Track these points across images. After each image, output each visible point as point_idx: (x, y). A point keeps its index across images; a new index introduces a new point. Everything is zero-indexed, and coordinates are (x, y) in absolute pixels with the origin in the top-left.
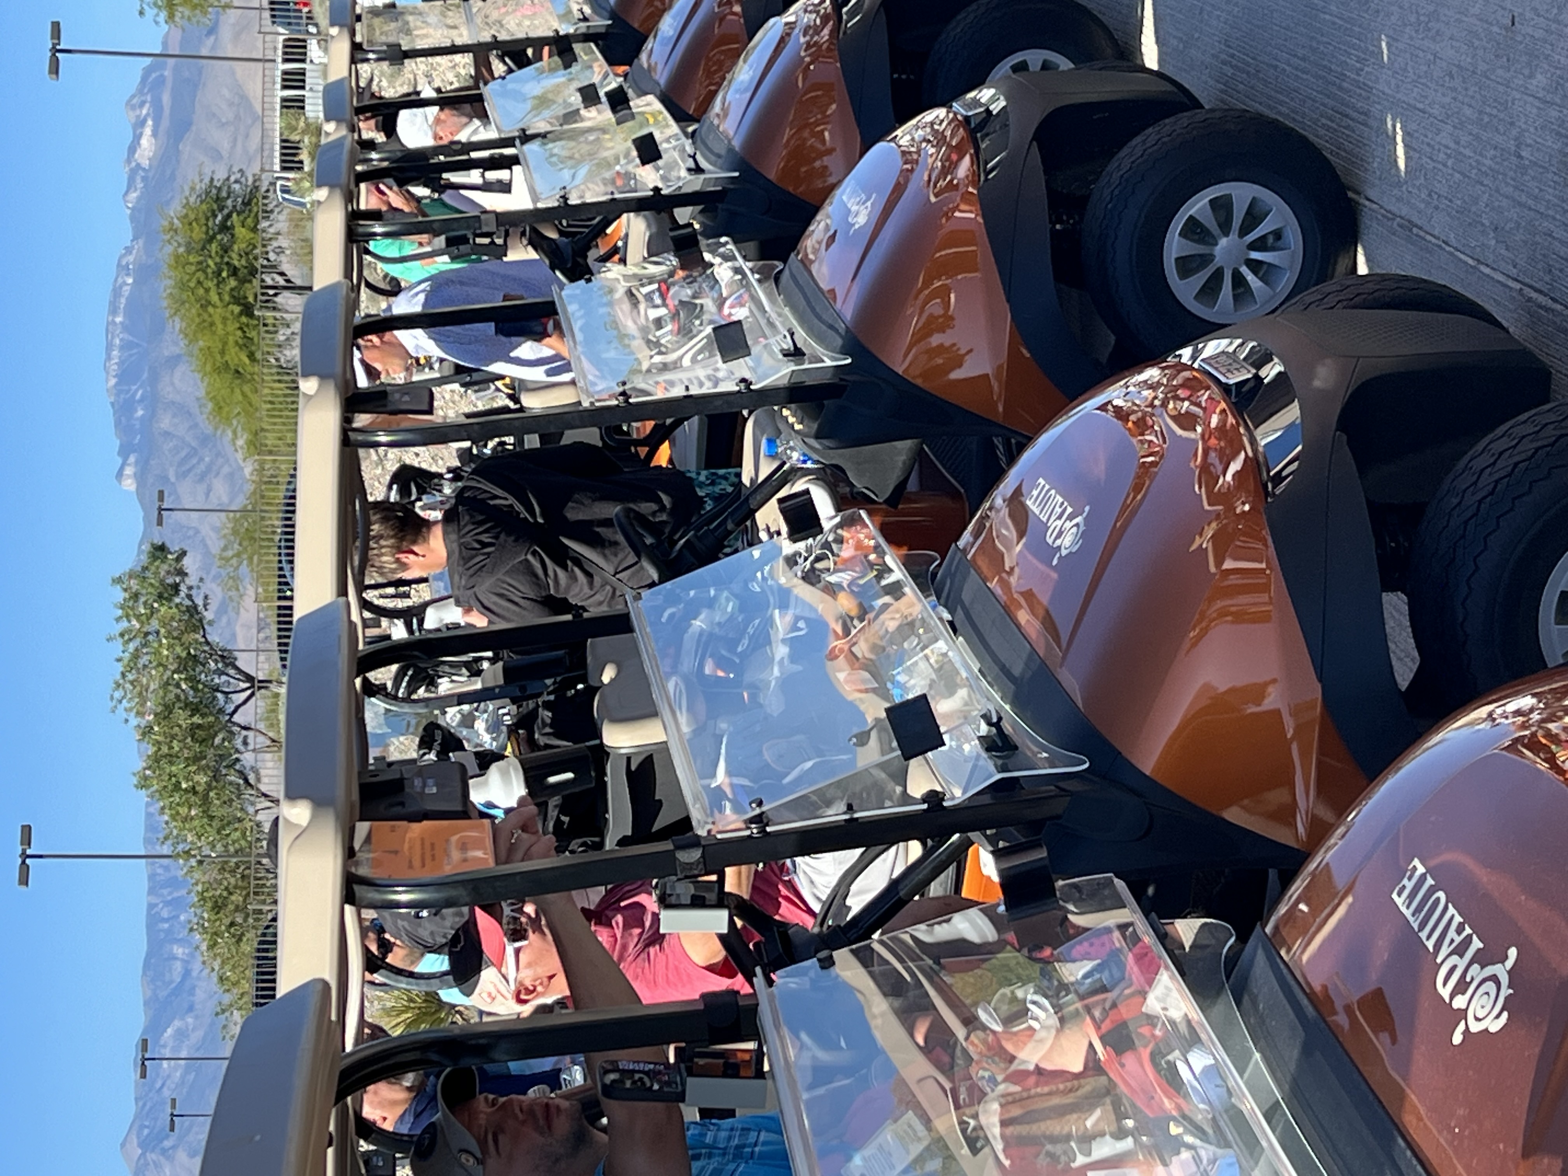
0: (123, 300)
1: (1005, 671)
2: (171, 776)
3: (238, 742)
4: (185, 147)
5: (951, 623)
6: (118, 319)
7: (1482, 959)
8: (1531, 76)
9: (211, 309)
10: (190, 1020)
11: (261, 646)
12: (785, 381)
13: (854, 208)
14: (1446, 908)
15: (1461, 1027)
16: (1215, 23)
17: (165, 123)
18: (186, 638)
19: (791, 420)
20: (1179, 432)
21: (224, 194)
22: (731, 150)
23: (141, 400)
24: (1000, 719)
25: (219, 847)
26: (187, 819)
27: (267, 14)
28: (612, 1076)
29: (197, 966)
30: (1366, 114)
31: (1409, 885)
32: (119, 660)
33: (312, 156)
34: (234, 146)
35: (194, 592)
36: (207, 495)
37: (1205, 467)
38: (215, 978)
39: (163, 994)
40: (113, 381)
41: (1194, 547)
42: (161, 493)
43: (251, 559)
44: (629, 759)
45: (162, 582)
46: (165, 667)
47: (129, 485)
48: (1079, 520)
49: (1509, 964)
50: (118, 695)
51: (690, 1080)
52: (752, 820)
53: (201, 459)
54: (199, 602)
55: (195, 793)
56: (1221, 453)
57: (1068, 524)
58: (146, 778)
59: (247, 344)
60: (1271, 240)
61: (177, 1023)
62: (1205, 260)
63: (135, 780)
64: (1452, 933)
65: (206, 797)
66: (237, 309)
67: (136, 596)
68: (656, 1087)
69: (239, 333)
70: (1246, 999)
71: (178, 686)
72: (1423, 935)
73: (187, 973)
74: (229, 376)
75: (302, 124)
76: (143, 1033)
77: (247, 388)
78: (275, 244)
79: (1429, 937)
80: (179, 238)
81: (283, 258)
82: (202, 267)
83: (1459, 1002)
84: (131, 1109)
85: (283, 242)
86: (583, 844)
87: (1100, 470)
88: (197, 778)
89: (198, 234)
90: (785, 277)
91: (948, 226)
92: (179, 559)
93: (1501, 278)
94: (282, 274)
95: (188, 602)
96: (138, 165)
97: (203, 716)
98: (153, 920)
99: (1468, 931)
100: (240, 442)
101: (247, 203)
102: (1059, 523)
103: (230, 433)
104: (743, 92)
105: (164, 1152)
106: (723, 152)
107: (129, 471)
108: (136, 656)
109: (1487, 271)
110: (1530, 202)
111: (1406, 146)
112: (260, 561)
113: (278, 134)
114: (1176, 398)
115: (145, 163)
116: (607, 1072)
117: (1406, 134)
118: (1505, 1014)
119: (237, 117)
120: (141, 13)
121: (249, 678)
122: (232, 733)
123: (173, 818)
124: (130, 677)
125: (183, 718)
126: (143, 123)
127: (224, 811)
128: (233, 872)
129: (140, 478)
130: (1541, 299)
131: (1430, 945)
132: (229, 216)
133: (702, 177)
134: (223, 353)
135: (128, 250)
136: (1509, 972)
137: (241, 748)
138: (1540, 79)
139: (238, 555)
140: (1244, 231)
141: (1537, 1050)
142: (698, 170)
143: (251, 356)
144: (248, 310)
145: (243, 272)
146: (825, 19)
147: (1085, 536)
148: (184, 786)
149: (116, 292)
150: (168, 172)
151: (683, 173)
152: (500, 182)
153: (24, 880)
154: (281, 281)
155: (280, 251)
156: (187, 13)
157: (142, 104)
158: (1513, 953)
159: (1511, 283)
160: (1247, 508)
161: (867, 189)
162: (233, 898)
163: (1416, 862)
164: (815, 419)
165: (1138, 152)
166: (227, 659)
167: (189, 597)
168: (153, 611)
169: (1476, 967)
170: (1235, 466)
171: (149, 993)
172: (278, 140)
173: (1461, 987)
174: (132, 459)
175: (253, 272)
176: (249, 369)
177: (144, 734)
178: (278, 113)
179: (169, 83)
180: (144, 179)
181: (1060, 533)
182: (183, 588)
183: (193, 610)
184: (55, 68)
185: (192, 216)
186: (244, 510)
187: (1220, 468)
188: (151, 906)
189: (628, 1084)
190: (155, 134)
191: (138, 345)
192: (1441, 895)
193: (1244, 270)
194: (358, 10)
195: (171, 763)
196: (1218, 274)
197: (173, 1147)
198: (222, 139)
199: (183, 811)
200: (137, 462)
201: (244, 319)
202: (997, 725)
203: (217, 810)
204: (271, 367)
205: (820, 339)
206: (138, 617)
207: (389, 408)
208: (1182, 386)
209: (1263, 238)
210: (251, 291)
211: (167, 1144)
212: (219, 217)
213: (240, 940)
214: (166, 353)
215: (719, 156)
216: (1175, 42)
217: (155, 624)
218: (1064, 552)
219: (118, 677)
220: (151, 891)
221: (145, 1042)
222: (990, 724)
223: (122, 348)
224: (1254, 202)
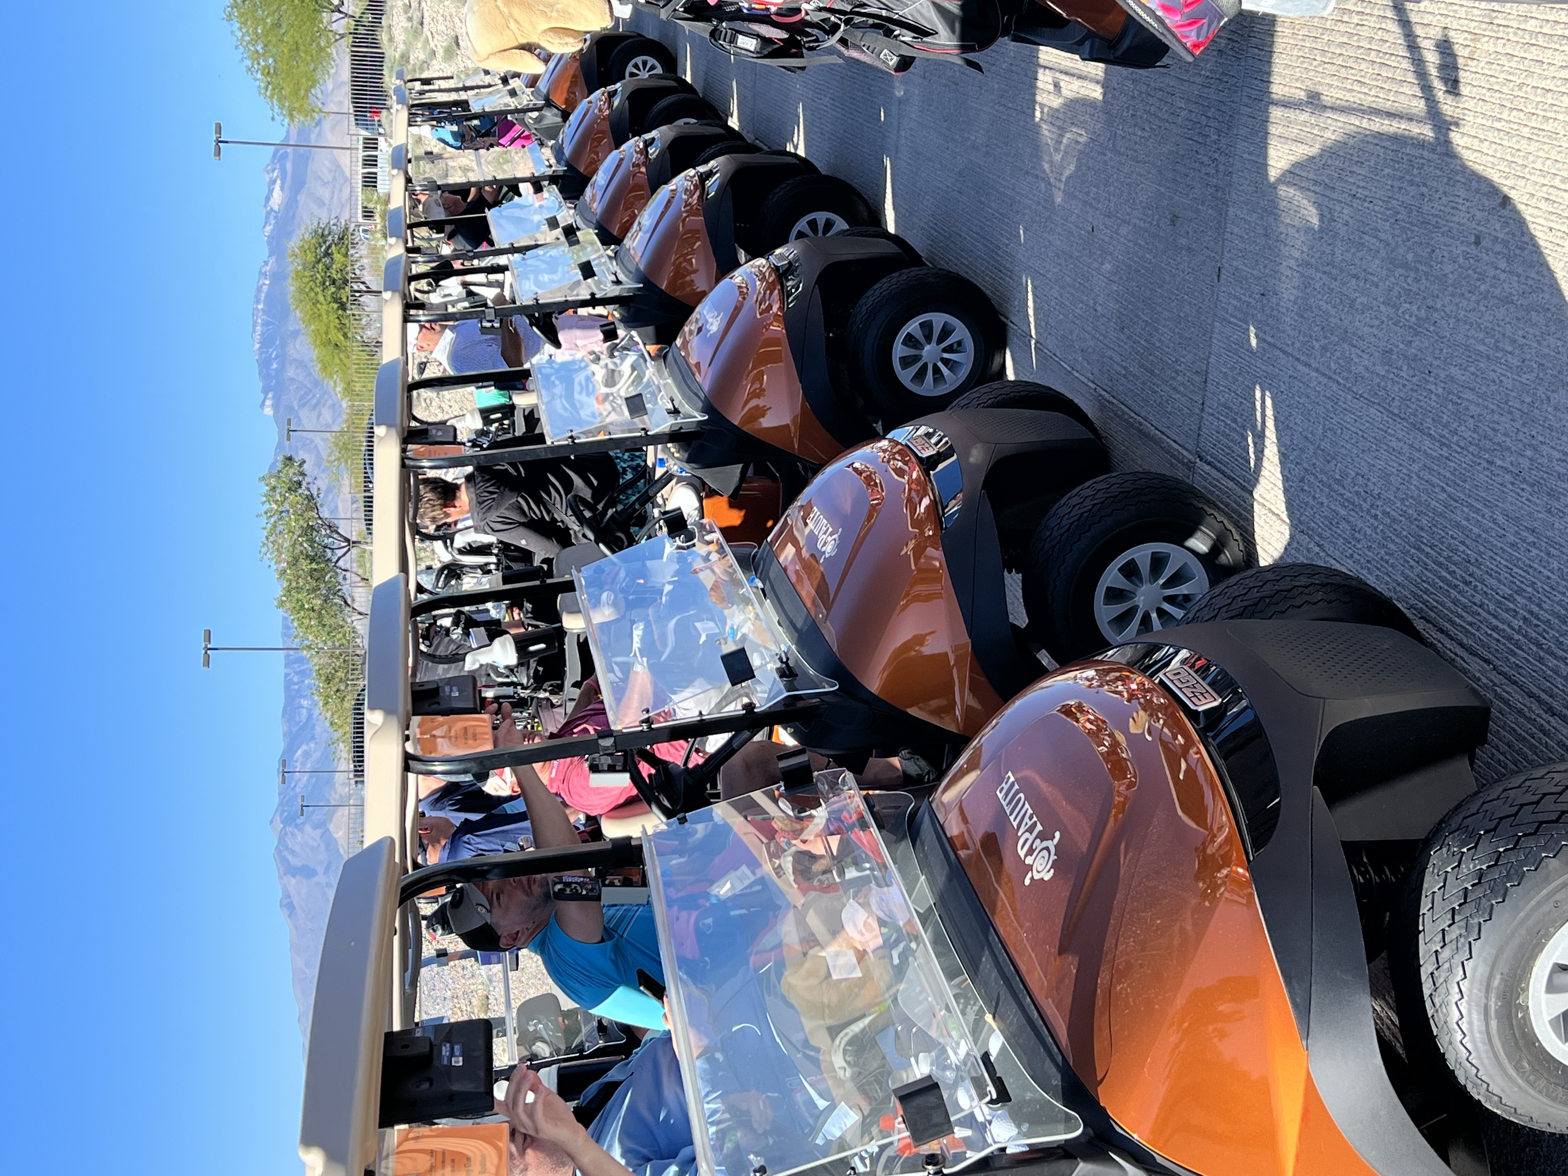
0: (263, 295)
1: (793, 624)
2: (298, 601)
3: (340, 579)
4: (301, 198)
5: (763, 590)
6: (260, 307)
7: (1042, 836)
8: (1102, 264)
9: (319, 306)
10: (312, 745)
11: (354, 515)
12: (667, 430)
13: (710, 320)
14: (1024, 804)
15: (1029, 875)
16: (925, 203)
17: (288, 182)
18: (305, 515)
19: (673, 450)
20: (896, 477)
21: (326, 232)
22: (638, 270)
23: (275, 358)
24: (788, 659)
25: (329, 643)
26: (309, 627)
27: (352, 118)
28: (559, 887)
29: (316, 712)
30: (1011, 271)
31: (1006, 787)
32: (264, 529)
33: (383, 217)
34: (332, 198)
35: (311, 486)
36: (318, 418)
37: (910, 499)
38: (327, 724)
39: (295, 729)
40: (257, 346)
41: (903, 552)
42: (289, 420)
43: (346, 461)
44: (579, 636)
45: (291, 480)
46: (293, 533)
47: (268, 411)
48: (835, 536)
49: (1056, 841)
50: (264, 550)
51: (604, 889)
52: (643, 722)
53: (314, 395)
54: (315, 493)
55: (314, 611)
56: (917, 492)
57: (830, 539)
58: (283, 602)
59: (342, 327)
60: (955, 346)
61: (304, 747)
62: (916, 358)
63: (276, 603)
64: (1026, 819)
65: (320, 613)
66: (336, 306)
67: (274, 489)
68: (584, 892)
69: (337, 321)
70: (918, 842)
71: (301, 545)
72: (1012, 818)
73: (310, 716)
74: (331, 348)
75: (375, 197)
76: (283, 755)
77: (342, 356)
78: (359, 264)
79: (1015, 820)
80: (298, 260)
81: (365, 272)
82: (313, 279)
83: (1029, 860)
84: (277, 801)
85: (365, 261)
86: (551, 685)
87: (847, 507)
88: (314, 602)
89: (310, 258)
90: (670, 356)
91: (767, 335)
92: (301, 466)
93: (1085, 381)
94: (363, 283)
95: (307, 492)
96: (272, 209)
97: (318, 563)
98: (288, 684)
99: (1035, 819)
100: (339, 389)
101: (341, 239)
102: (825, 537)
103: (332, 383)
104: (647, 232)
105: (297, 826)
106: (633, 270)
107: (268, 402)
108: (275, 526)
109: (1077, 375)
110: (1101, 338)
111: (1034, 295)
112: (352, 464)
113: (360, 203)
114: (894, 459)
115: (276, 208)
116: (556, 883)
117: (1034, 287)
118: (1052, 871)
119: (335, 179)
120: (273, 119)
121: (347, 540)
122: (337, 574)
123: (300, 626)
124: (271, 539)
125: (305, 565)
126: (274, 182)
127: (332, 621)
128: (337, 658)
129: (276, 407)
130: (1107, 396)
131: (1015, 824)
132: (330, 247)
133: (621, 287)
134: (327, 333)
135: (266, 263)
136: (1056, 846)
137: (342, 582)
138: (1107, 266)
139: (338, 459)
140: (940, 341)
141: (1068, 894)
142: (618, 282)
143: (345, 335)
144: (343, 307)
145: (340, 282)
146: (696, 186)
147: (839, 546)
148: (306, 606)
149: (259, 289)
150: (291, 214)
151: (609, 284)
152: (497, 281)
153: (207, 663)
154: (363, 287)
155: (362, 268)
156: (302, 119)
157: (273, 171)
158: (1057, 835)
159: (1090, 384)
160: (931, 533)
161: (717, 308)
162: (339, 674)
163: (1010, 774)
164: (686, 451)
165: (877, 293)
166: (333, 529)
167: (308, 489)
168: (285, 498)
169: (1038, 841)
170: (926, 502)
171: (286, 729)
172: (360, 207)
173: (1030, 852)
174: (270, 395)
175: (346, 282)
176: (344, 343)
177: (281, 575)
178: (360, 190)
179: (291, 156)
180: (275, 218)
181: (825, 543)
182: (304, 484)
183: (310, 498)
184: (218, 152)
185: (306, 247)
186: (342, 432)
187: (917, 500)
188: (287, 675)
189: (568, 891)
190: (282, 188)
191: (272, 323)
192: (1022, 795)
193: (940, 364)
194: (410, 156)
195: (299, 593)
196: (925, 367)
197: (303, 823)
198: (325, 193)
199: (306, 621)
200: (273, 398)
201: (340, 312)
202: (786, 663)
203: (327, 620)
204: (358, 341)
205: (689, 401)
206: (276, 502)
207: (430, 440)
208: (898, 452)
209: (951, 345)
210: (346, 292)
211: (298, 821)
212: (324, 247)
213: (343, 700)
214: (291, 328)
215: (630, 272)
216: (904, 211)
217: (286, 506)
218: (827, 555)
219: (264, 539)
220: (286, 666)
221: (284, 761)
222: (782, 662)
223: (262, 325)
224: (946, 324)
